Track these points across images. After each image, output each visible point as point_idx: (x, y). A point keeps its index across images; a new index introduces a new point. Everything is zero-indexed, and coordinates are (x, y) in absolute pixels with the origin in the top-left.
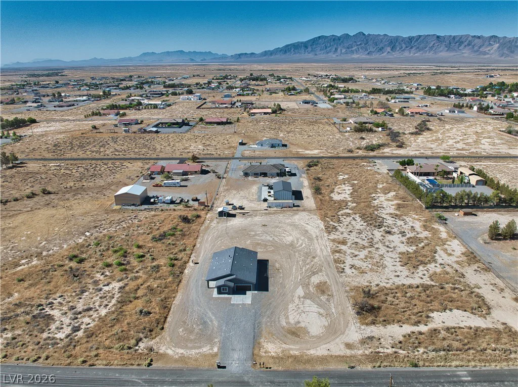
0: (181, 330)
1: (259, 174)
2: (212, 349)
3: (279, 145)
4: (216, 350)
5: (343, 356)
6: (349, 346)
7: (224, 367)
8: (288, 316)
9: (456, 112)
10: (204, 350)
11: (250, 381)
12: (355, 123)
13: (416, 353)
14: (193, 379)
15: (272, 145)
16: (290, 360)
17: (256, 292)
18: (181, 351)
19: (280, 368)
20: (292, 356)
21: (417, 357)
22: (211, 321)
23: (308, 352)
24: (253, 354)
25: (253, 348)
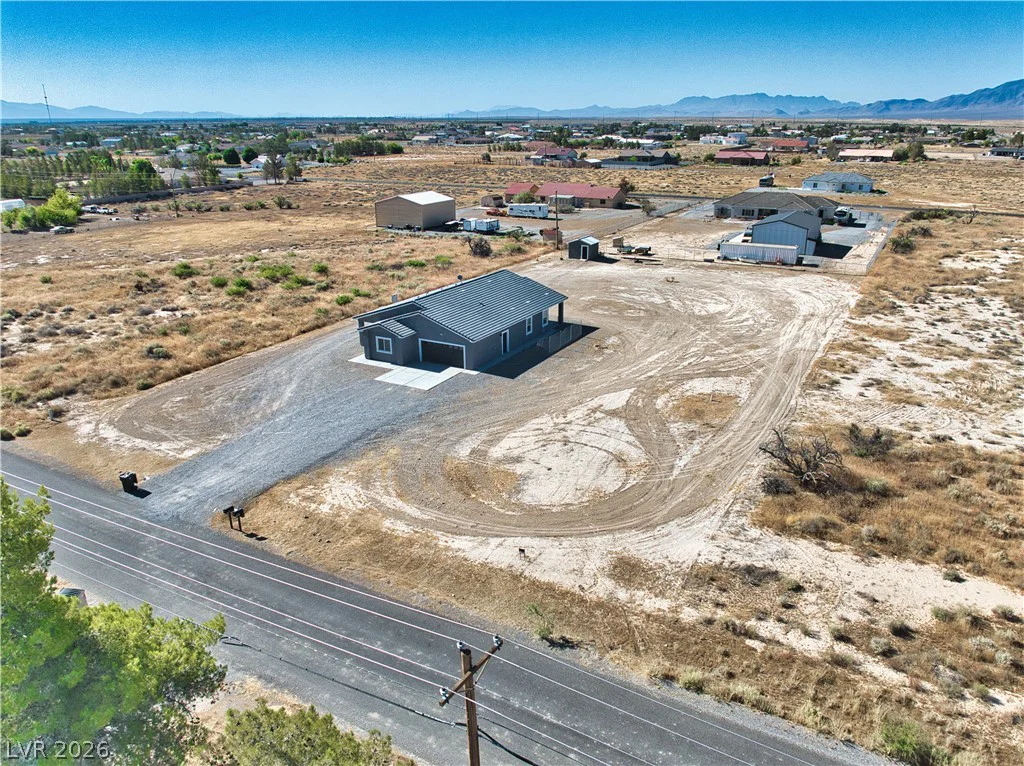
0: (178, 399)
1: (756, 213)
2: (182, 450)
4: (189, 453)
5: (565, 594)
6: (627, 570)
8: (499, 440)
10: (165, 446)
13: (971, 705)
15: (843, 186)
16: (356, 541)
17: (475, 373)
18: (110, 434)
19: (289, 551)
20: (375, 532)
21: (959, 724)
22: (273, 400)
23: (443, 540)
24: (265, 490)
25: (288, 479)
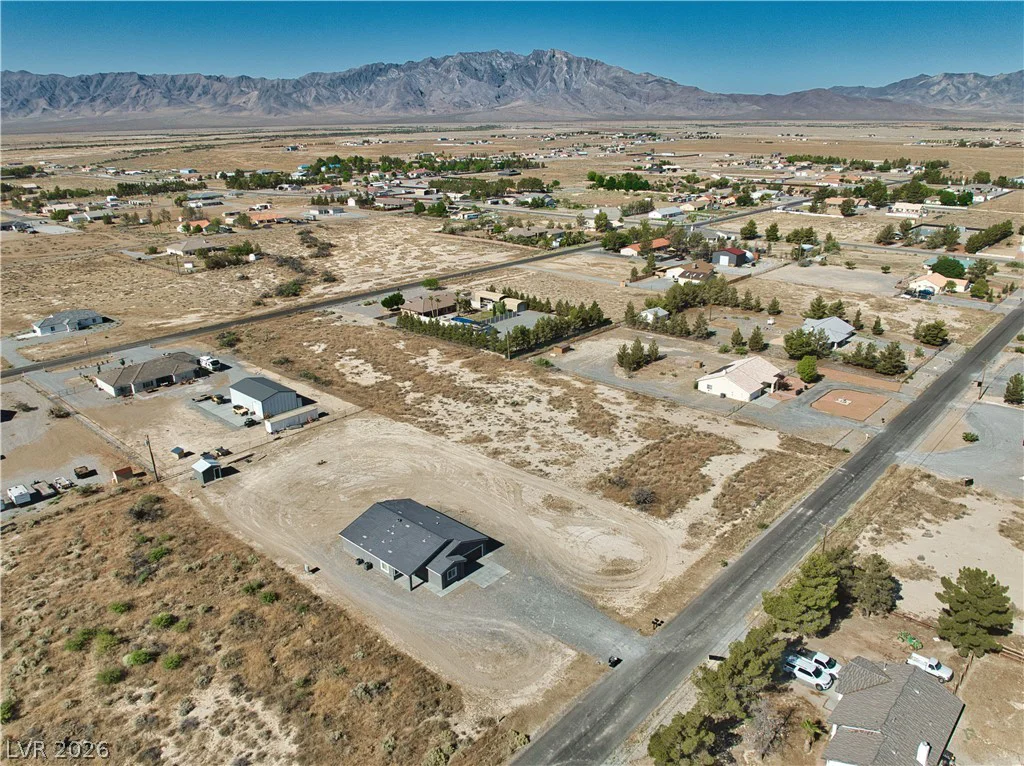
0: (478, 667)
1: (155, 383)
2: (565, 655)
3: (94, 320)
4: (572, 653)
5: (701, 560)
6: (689, 547)
7: (619, 661)
8: (579, 558)
9: (331, 212)
10: (559, 663)
11: (669, 650)
12: (187, 253)
14: (611, 701)
15: (79, 324)
16: (665, 600)
17: (491, 554)
18: (533, 688)
19: (674, 614)
20: (659, 595)
21: (753, 519)
22: (499, 626)
23: (666, 579)
25: (609, 617)
